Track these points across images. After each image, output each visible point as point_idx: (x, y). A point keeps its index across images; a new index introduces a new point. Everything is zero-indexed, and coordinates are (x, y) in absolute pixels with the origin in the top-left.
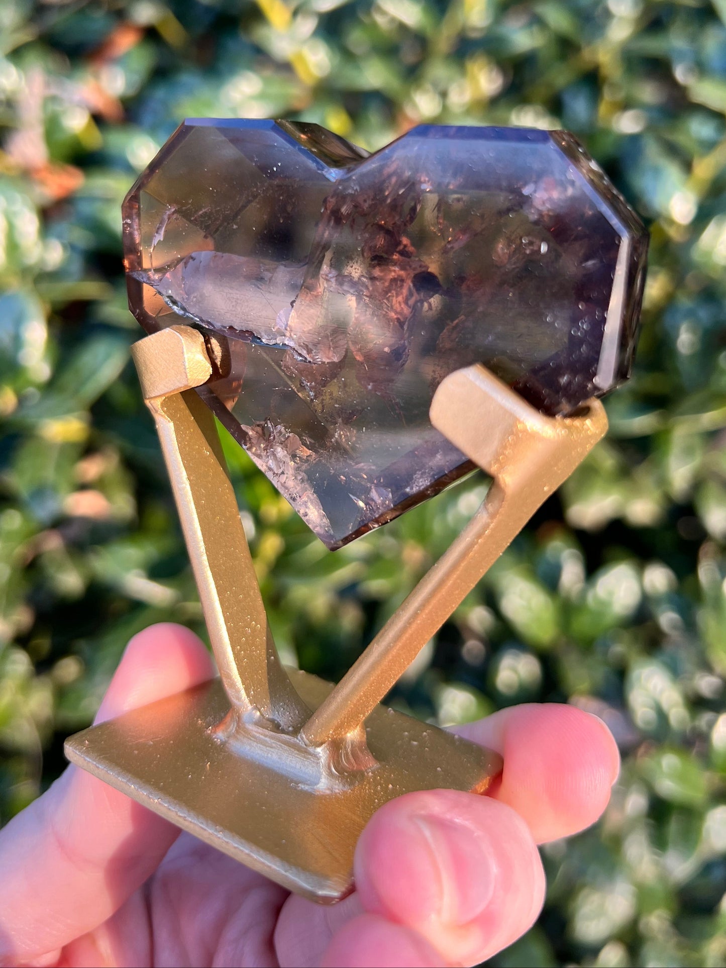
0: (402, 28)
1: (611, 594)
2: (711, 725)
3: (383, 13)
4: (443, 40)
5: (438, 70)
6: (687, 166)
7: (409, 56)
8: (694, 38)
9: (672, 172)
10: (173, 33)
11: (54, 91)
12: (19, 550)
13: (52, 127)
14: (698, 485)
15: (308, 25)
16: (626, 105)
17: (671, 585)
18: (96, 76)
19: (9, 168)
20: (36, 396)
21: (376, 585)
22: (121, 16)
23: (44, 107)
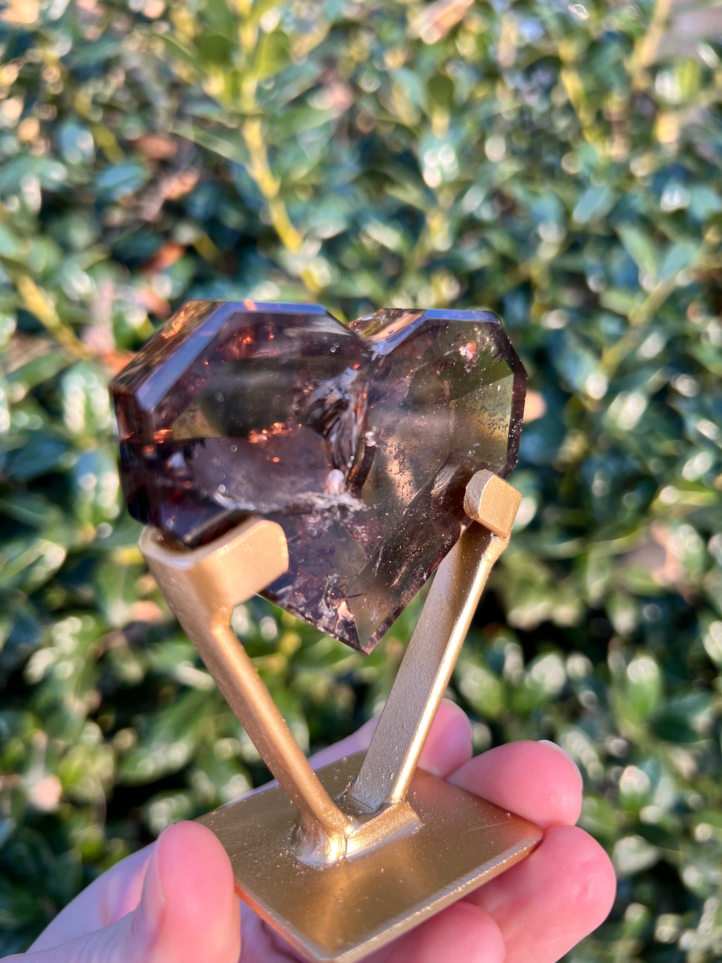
0: (383, 249)
1: (543, 677)
2: (618, 776)
3: (369, 237)
4: (417, 258)
5: (412, 281)
6: (598, 353)
7: (390, 270)
8: (604, 258)
9: (587, 359)
10: (208, 250)
11: (120, 296)
12: (92, 647)
13: (118, 323)
14: (608, 594)
15: (314, 248)
16: (552, 306)
17: (587, 670)
18: (149, 282)
19: (86, 355)
20: (108, 529)
21: (368, 672)
22: (167, 236)
23: (113, 308)
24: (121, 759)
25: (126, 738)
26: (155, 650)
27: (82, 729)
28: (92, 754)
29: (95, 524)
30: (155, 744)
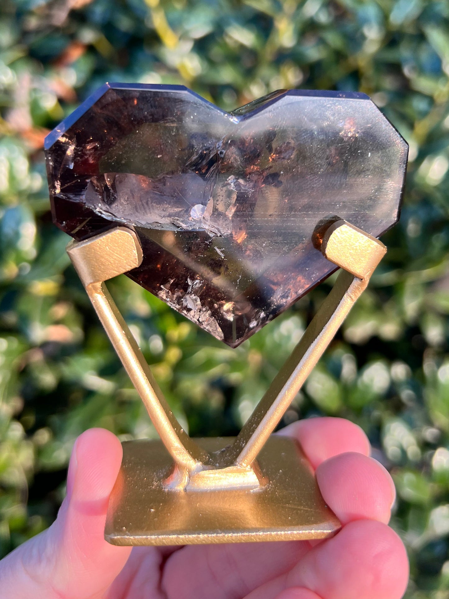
0: (242, 47)
1: (372, 380)
2: (431, 456)
3: (231, 38)
4: (268, 54)
5: (265, 71)
6: (411, 126)
7: (247, 63)
8: (415, 51)
10: (105, 48)
11: (36, 85)
12: (16, 361)
13: (34, 107)
14: (423, 312)
15: (188, 46)
16: (376, 90)
17: (407, 374)
18: (58, 74)
19: (9, 132)
20: (28, 268)
21: (235, 377)
22: (72, 37)
23: (30, 94)
24: (39, 452)
25: (43, 436)
26: (67, 363)
27: (8, 427)
28: (17, 447)
29: (17, 264)
30: (66, 437)
